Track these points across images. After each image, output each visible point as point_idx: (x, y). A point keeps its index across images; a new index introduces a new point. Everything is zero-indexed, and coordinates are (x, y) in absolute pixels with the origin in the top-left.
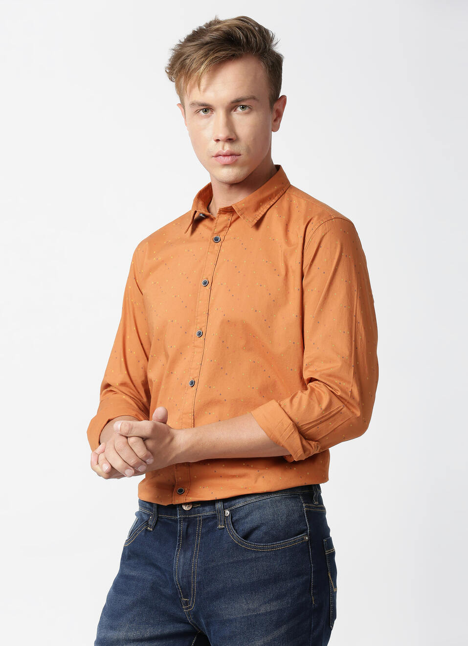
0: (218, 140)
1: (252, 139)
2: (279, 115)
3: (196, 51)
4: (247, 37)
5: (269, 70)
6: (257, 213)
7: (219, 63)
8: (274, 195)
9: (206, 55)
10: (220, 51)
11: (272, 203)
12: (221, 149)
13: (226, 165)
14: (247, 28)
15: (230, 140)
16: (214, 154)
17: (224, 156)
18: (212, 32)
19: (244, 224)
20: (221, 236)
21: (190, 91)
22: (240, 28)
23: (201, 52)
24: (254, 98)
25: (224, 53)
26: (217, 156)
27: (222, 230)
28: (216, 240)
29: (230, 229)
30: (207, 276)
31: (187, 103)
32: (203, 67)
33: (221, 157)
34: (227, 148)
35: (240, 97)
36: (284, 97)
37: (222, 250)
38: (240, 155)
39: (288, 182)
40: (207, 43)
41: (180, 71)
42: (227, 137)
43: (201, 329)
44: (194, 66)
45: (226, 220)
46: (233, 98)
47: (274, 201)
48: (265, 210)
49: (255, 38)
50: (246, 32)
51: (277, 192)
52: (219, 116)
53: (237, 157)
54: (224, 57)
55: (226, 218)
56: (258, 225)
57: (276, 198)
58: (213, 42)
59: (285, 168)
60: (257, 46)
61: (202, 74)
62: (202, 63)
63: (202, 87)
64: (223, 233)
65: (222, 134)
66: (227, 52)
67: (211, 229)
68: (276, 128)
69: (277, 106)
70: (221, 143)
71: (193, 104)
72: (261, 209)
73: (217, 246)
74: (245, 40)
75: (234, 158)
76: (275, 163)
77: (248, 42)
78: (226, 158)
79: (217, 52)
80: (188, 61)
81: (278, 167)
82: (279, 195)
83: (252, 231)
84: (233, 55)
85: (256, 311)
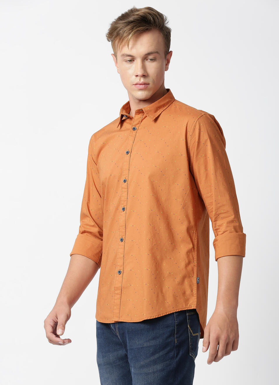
0: (137, 76)
1: (156, 75)
2: (168, 62)
3: (126, 26)
4: (154, 19)
5: (165, 38)
6: (156, 114)
7: (139, 33)
8: (166, 104)
9: (132, 29)
10: (140, 27)
11: (164, 109)
12: (138, 81)
13: (141, 90)
14: (154, 14)
15: (144, 76)
16: (135, 83)
17: (140, 84)
18: (134, 15)
19: (149, 120)
20: (137, 127)
21: (122, 48)
22: (150, 14)
23: (129, 27)
24: (157, 52)
25: (142, 28)
26: (136, 84)
27: (138, 124)
28: (134, 129)
29: (142, 123)
30: (129, 149)
31: (119, 55)
32: (130, 35)
33: (138, 85)
34: (142, 80)
35: (150, 51)
36: (171, 52)
37: (137, 135)
38: (149, 84)
39: (174, 98)
40: (132, 22)
41: (116, 37)
42: (142, 74)
43: (125, 178)
44: (125, 35)
45: (139, 118)
46: (146, 52)
47: (166, 107)
48: (160, 112)
49: (158, 19)
50: (153, 16)
51: (168, 103)
52: (138, 62)
53: (148, 85)
54: (142, 30)
55: (139, 117)
56: (156, 120)
57: (167, 106)
58: (136, 21)
59: (172, 91)
60: (159, 24)
61: (130, 39)
62: (130, 34)
63: (130, 46)
64: (138, 125)
65: (140, 73)
66: (144, 27)
67: (131, 124)
68: (167, 69)
69: (168, 57)
70: (138, 78)
71: (123, 55)
72: (158, 111)
73: (134, 132)
74: (153, 21)
75: (146, 86)
76: (166, 88)
77: (155, 22)
78: (141, 86)
79: (138, 28)
80: (121, 32)
81: (168, 90)
82: (168, 105)
83: (153, 123)
84: (147, 29)
85: (156, 166)
